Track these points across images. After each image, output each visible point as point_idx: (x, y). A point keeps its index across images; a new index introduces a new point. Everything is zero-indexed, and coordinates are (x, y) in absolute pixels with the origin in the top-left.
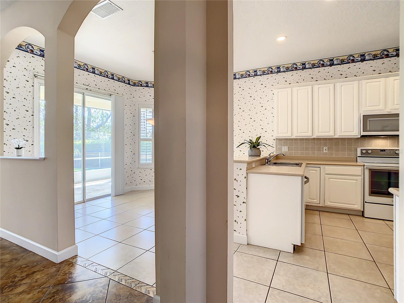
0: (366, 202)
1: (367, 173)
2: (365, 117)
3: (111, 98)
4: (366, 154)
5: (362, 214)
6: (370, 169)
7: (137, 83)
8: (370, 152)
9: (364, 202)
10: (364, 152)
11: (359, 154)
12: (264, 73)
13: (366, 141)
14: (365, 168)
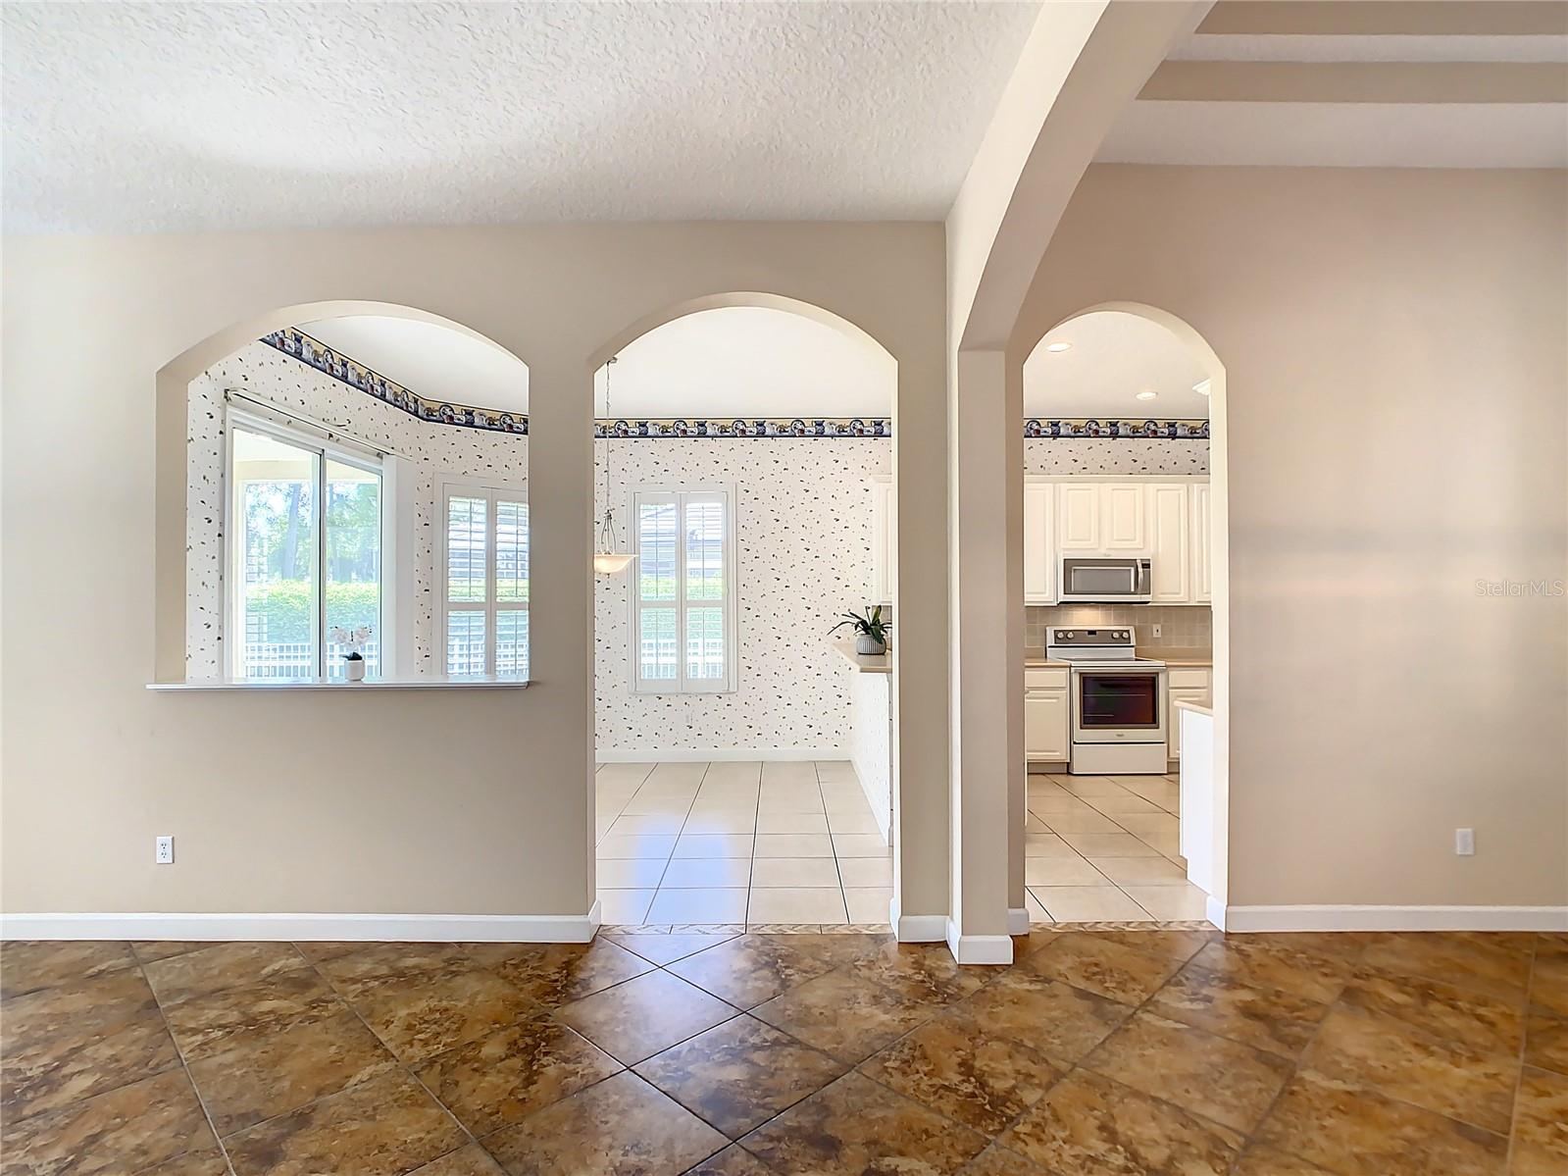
0: (1075, 743)
1: (1076, 680)
2: (1069, 565)
3: (381, 464)
4: (1064, 640)
5: (1067, 769)
6: (1081, 674)
7: (439, 411)
8: (1070, 635)
9: (1072, 743)
10: (1060, 635)
11: (1051, 641)
12: (841, 432)
13: (1062, 612)
14: (1072, 671)
